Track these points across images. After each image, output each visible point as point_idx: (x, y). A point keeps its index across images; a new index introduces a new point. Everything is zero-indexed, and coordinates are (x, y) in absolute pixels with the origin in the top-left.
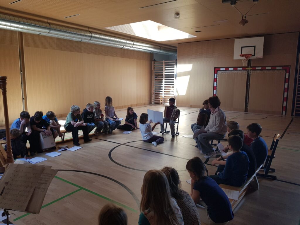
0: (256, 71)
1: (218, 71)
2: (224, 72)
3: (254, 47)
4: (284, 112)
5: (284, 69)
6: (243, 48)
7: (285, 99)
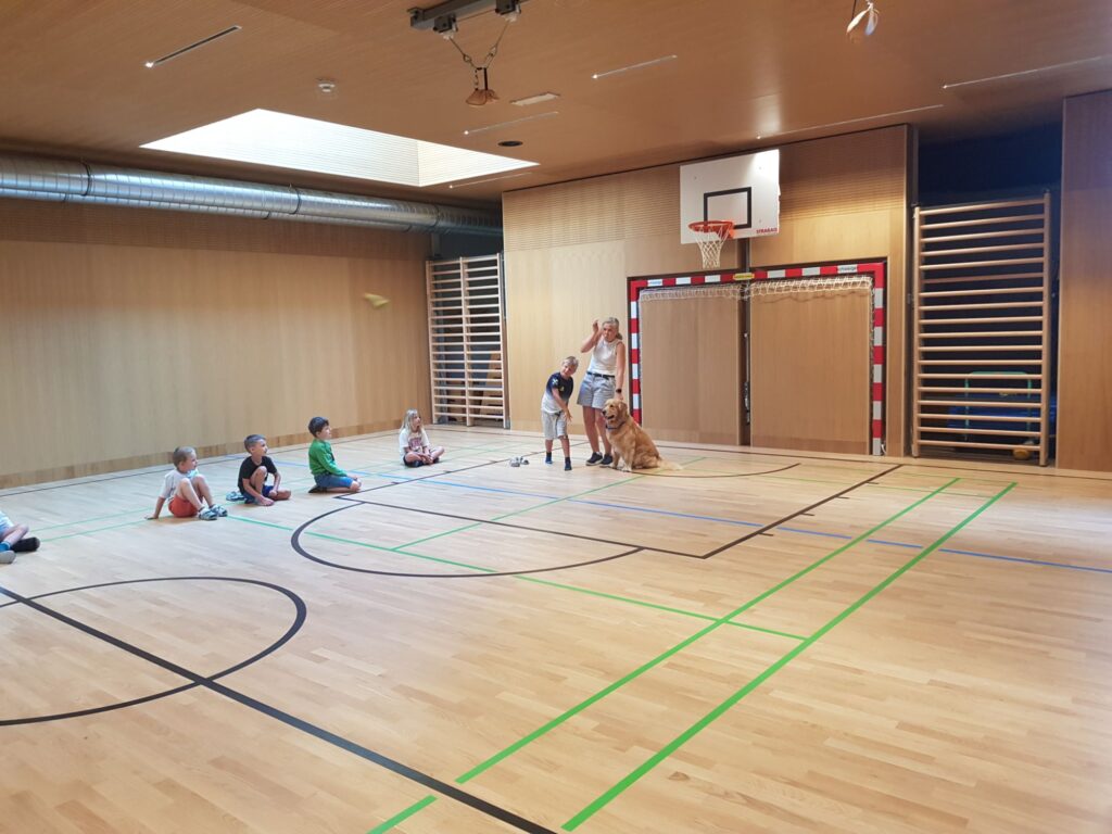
0: (768, 285)
1: (643, 288)
2: (664, 293)
3: (745, 194)
4: (876, 442)
5: (866, 273)
6: (708, 200)
7: (879, 392)
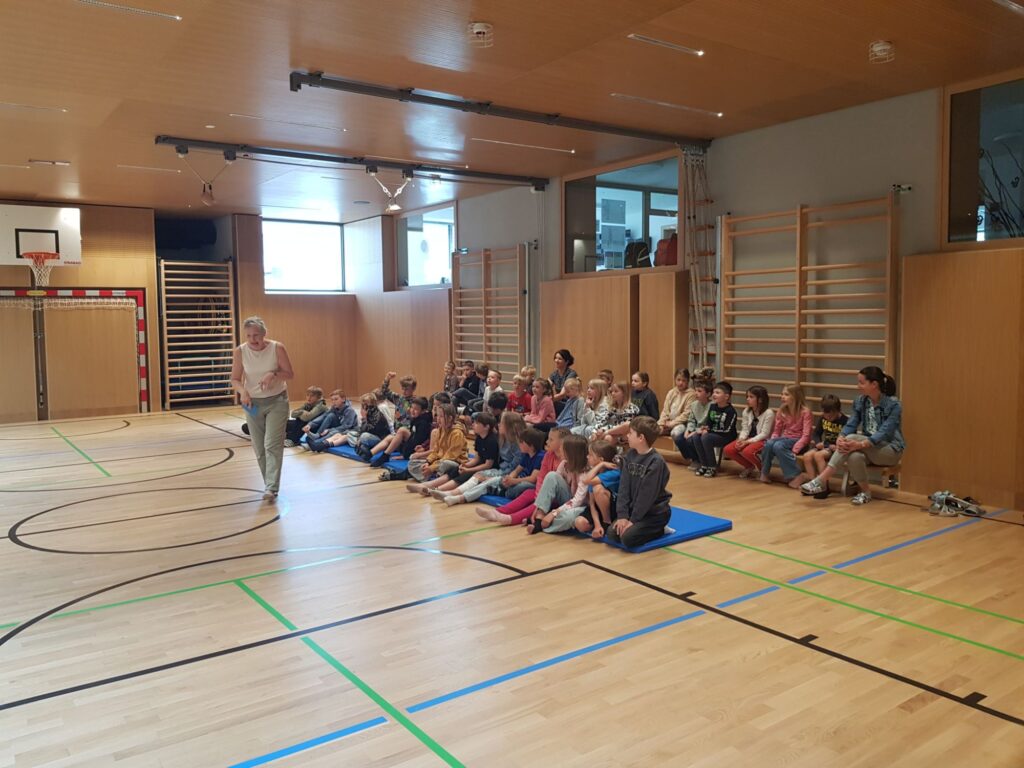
0: (59, 301)
3: (53, 234)
4: (144, 404)
5: (132, 297)
6: (20, 233)
7: (144, 372)
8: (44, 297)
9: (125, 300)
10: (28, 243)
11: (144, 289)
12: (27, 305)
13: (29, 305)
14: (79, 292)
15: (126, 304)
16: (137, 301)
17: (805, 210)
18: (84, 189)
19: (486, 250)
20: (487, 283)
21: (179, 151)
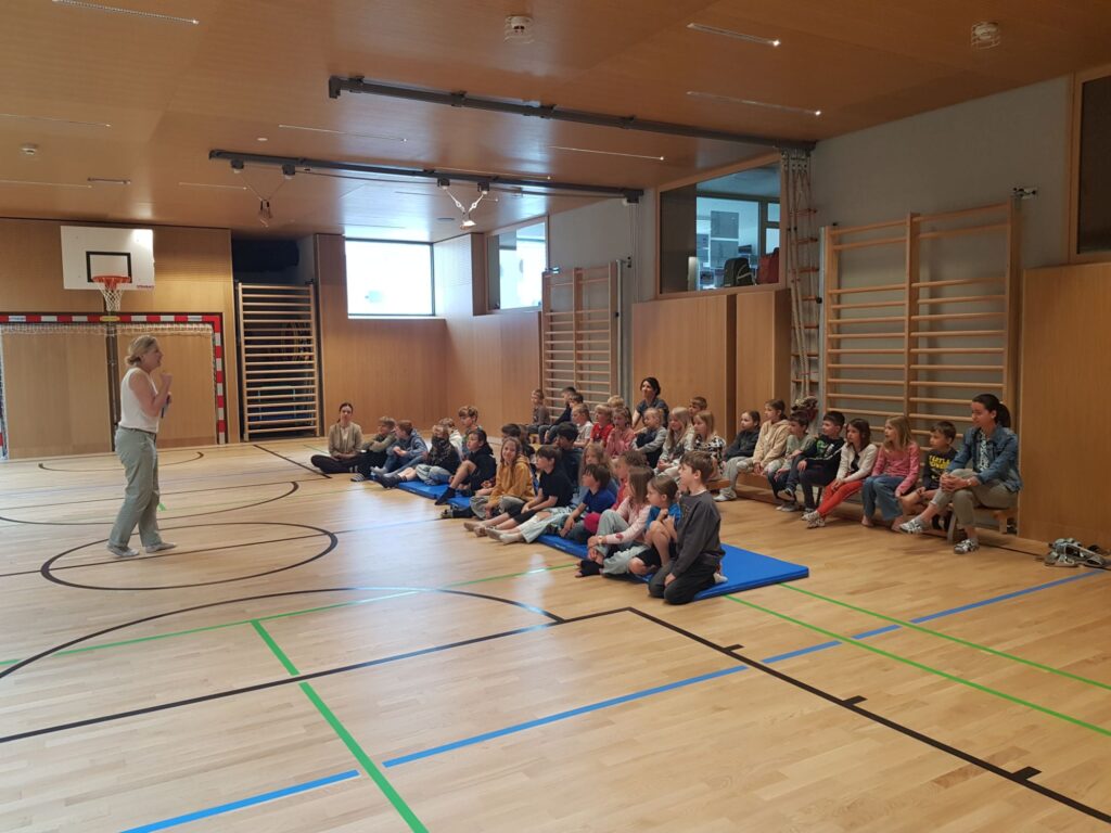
0: (132, 327)
1: (3, 323)
2: (25, 328)
3: (126, 257)
4: (222, 435)
5: (208, 323)
6: (92, 257)
7: (222, 402)
8: (118, 322)
9: (201, 326)
10: (100, 266)
11: (221, 314)
12: (100, 331)
13: (102, 331)
14: (154, 318)
15: (202, 329)
16: (214, 328)
17: (915, 220)
18: (157, 209)
19: (577, 269)
20: (578, 306)
21: (234, 166)
